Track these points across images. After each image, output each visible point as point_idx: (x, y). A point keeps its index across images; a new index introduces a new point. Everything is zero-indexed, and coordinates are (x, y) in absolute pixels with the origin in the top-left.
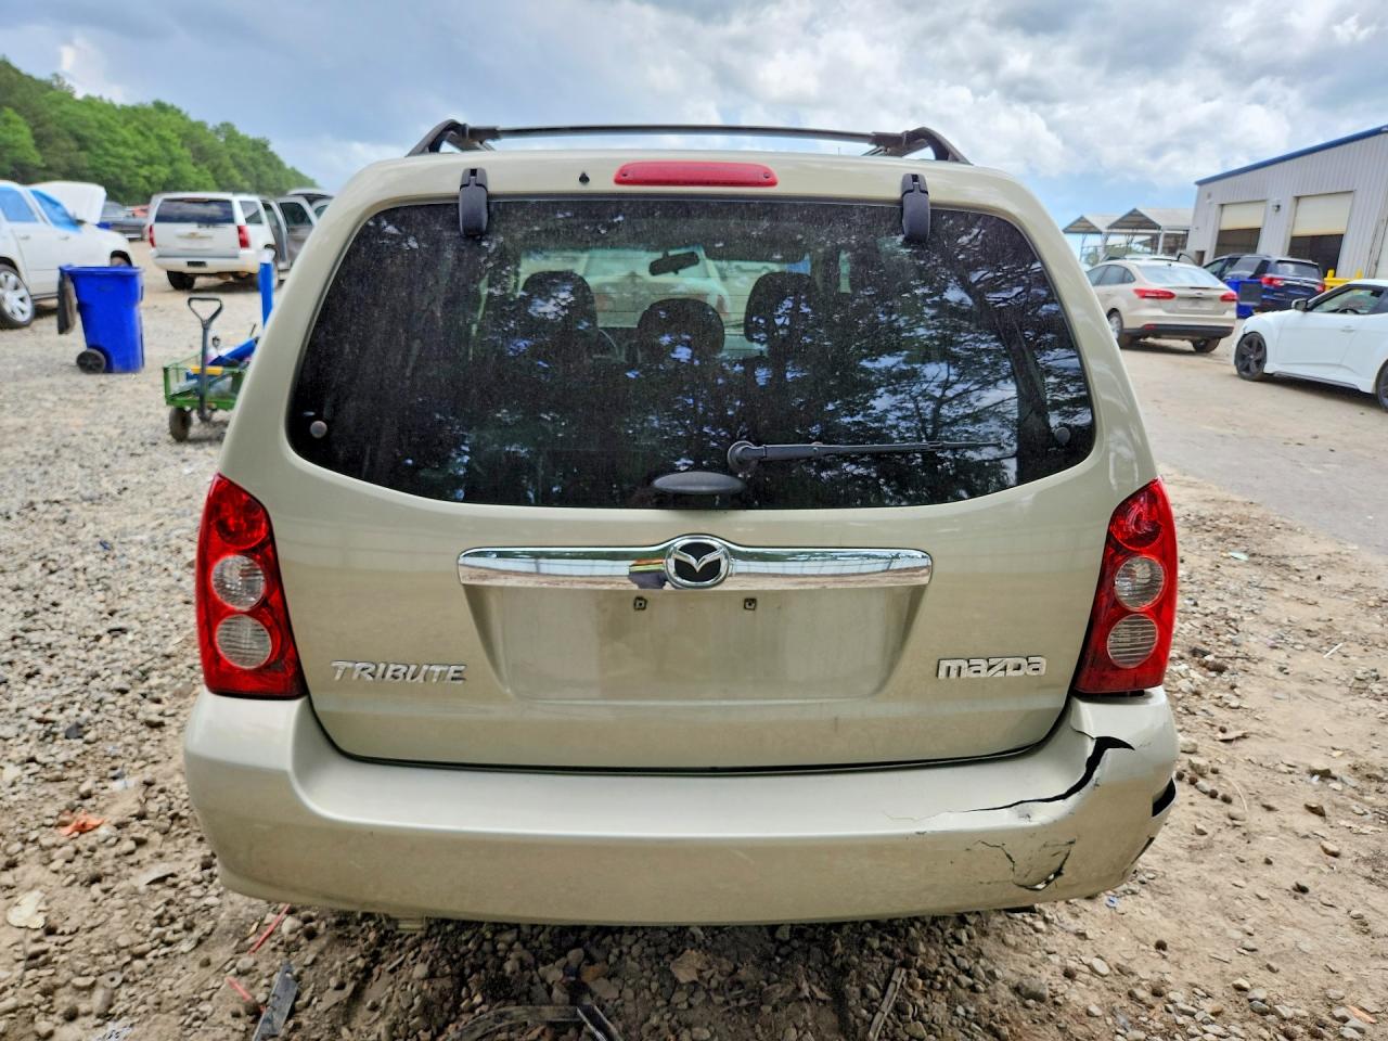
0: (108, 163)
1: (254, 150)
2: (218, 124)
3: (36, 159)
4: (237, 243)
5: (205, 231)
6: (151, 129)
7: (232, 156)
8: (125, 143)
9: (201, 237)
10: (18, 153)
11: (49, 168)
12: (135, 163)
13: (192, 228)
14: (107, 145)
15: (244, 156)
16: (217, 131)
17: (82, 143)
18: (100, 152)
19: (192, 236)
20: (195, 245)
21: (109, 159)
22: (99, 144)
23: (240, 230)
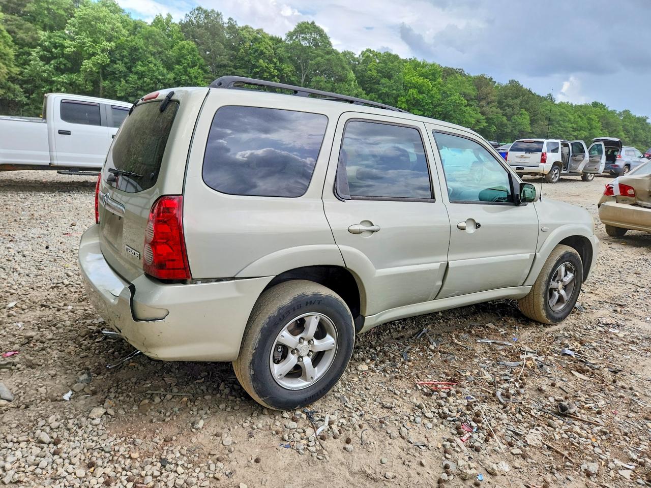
0: (558, 130)
1: (637, 123)
2: (621, 111)
3: (529, 129)
4: (540, 160)
5: (528, 155)
6: (585, 115)
7: (624, 126)
8: (569, 121)
9: (525, 157)
10: (522, 127)
11: (533, 133)
12: (571, 129)
13: (523, 153)
14: (561, 122)
15: (630, 126)
16: (620, 114)
17: (550, 121)
18: (557, 126)
19: (522, 157)
20: (522, 160)
21: (560, 128)
22: (558, 123)
23: (543, 155)
